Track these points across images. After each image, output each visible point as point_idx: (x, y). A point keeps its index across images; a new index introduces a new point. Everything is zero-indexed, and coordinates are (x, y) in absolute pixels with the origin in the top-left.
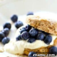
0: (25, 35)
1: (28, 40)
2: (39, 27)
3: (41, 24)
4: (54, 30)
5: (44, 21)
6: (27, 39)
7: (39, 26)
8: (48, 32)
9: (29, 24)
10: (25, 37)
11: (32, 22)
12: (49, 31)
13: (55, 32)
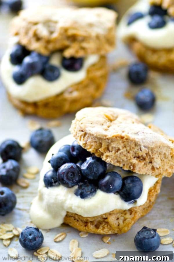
0: (69, 175)
1: (76, 187)
2: (107, 156)
3: (113, 148)
4: (151, 162)
5: (122, 138)
6: (72, 186)
7: (108, 154)
8: (133, 169)
9: (81, 143)
10: (68, 179)
11: (89, 140)
12: (134, 166)
13: (153, 168)
